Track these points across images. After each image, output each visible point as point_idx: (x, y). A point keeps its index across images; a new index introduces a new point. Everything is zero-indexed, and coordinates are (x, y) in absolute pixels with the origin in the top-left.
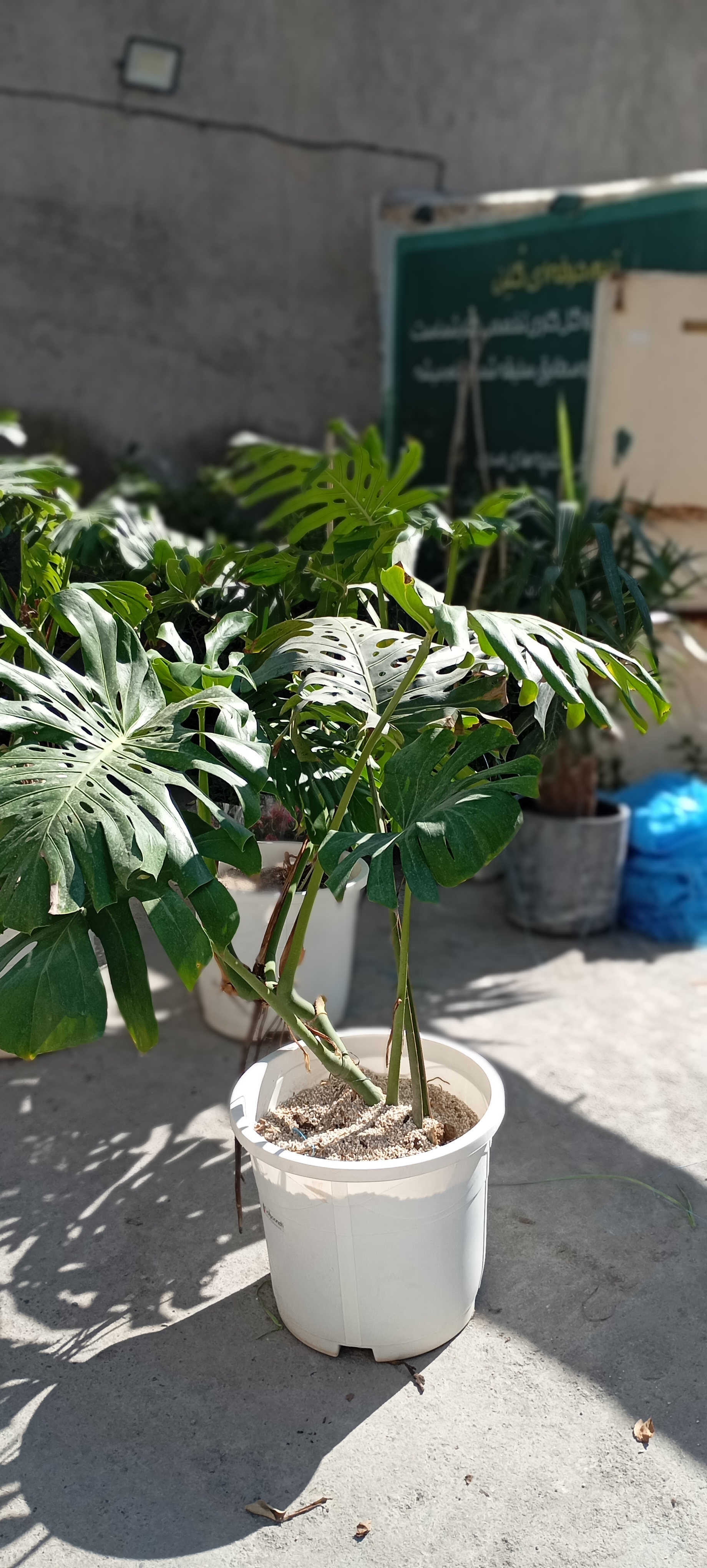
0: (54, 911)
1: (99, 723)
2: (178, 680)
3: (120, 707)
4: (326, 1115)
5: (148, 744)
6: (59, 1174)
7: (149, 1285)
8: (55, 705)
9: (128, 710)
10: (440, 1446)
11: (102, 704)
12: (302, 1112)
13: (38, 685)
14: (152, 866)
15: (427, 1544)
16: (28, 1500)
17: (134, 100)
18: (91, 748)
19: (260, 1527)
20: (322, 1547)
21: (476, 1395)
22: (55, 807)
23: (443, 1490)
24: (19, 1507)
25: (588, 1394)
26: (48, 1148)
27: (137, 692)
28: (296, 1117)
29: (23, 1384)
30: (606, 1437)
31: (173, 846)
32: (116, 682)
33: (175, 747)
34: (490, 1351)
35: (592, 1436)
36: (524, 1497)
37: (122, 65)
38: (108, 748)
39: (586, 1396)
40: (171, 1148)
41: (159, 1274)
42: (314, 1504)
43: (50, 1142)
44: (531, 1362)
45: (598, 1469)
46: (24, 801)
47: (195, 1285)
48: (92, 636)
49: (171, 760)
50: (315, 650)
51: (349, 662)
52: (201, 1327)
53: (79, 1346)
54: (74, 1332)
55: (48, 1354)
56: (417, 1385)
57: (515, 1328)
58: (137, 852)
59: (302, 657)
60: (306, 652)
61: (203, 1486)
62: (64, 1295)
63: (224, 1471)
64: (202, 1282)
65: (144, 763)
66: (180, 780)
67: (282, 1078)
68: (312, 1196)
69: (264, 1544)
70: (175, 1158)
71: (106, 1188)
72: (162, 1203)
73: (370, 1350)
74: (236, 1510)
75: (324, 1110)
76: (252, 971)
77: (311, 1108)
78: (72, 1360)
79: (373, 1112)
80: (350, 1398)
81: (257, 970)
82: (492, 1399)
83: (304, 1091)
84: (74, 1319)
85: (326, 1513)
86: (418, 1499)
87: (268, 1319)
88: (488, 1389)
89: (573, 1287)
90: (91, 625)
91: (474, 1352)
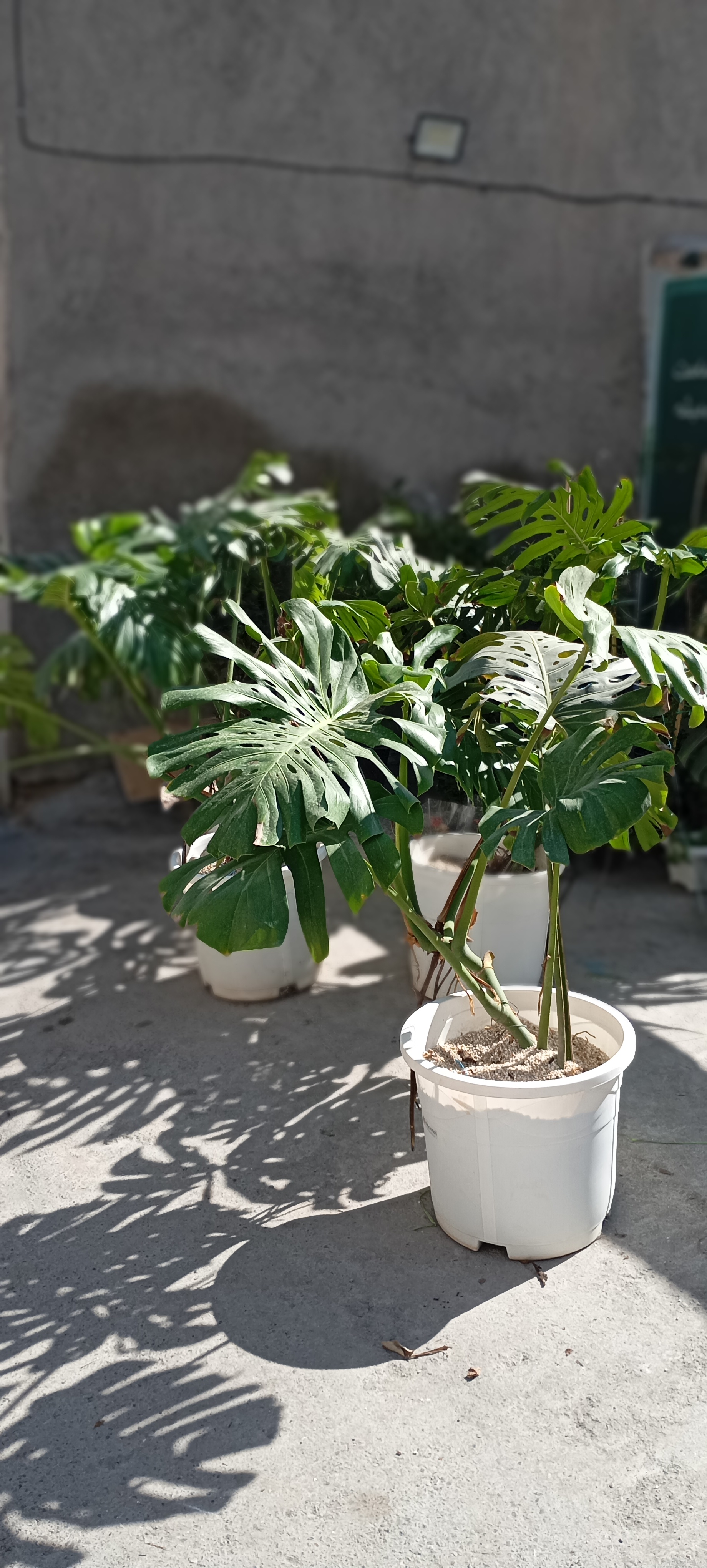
0: (257, 843)
1: (311, 707)
2: (384, 678)
3: (330, 695)
4: (486, 1053)
5: (348, 725)
6: (274, 1092)
7: (332, 1181)
8: (277, 689)
9: (337, 699)
10: (550, 1326)
11: (315, 692)
12: (467, 1049)
13: (266, 673)
14: (336, 817)
15: (524, 1392)
16: (216, 1316)
17: (422, 170)
18: (302, 725)
19: (391, 1360)
20: (438, 1381)
21: (589, 1294)
22: (268, 766)
23: (545, 1356)
24: (209, 1319)
25: (687, 1305)
26: (266, 1071)
27: (346, 685)
28: (460, 1052)
29: (224, 1236)
30: (694, 1338)
31: (355, 803)
32: (329, 675)
33: (368, 728)
34: (609, 1264)
35: (682, 1336)
36: (612, 1371)
37: (412, 139)
38: (316, 726)
39: (684, 1307)
40: (367, 1082)
41: (342, 1174)
42: (437, 1350)
43: (269, 1067)
44: (643, 1276)
45: (682, 1360)
46: (245, 760)
47: (370, 1186)
48: (313, 637)
49: (364, 738)
50: (502, 658)
51: (532, 670)
52: (369, 1216)
53: (270, 1216)
54: (268, 1206)
55: (245, 1219)
56: (540, 1280)
57: (634, 1250)
58: (324, 804)
59: (491, 663)
60: (494, 659)
61: (352, 1325)
62: (264, 1179)
63: (369, 1316)
64: (376, 1184)
65: (342, 739)
66: (368, 754)
67: (451, 1019)
68: (458, 1108)
69: (392, 1371)
70: (369, 1090)
71: (309, 1106)
72: (353, 1122)
73: (505, 1248)
74: (375, 1345)
75: (485, 1050)
76: (434, 927)
77: (475, 1047)
78: (263, 1225)
79: (525, 1054)
80: (482, 1282)
81: (438, 928)
82: (602, 1298)
83: (471, 1033)
84: (270, 1197)
85: (445, 1358)
86: (523, 1360)
87: (426, 1218)
88: (600, 1291)
89: (695, 1226)
90: (313, 628)
91: (595, 1263)
